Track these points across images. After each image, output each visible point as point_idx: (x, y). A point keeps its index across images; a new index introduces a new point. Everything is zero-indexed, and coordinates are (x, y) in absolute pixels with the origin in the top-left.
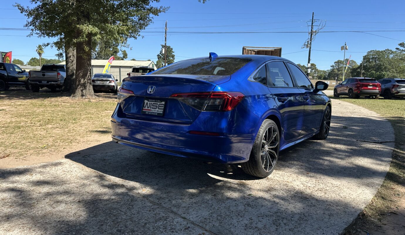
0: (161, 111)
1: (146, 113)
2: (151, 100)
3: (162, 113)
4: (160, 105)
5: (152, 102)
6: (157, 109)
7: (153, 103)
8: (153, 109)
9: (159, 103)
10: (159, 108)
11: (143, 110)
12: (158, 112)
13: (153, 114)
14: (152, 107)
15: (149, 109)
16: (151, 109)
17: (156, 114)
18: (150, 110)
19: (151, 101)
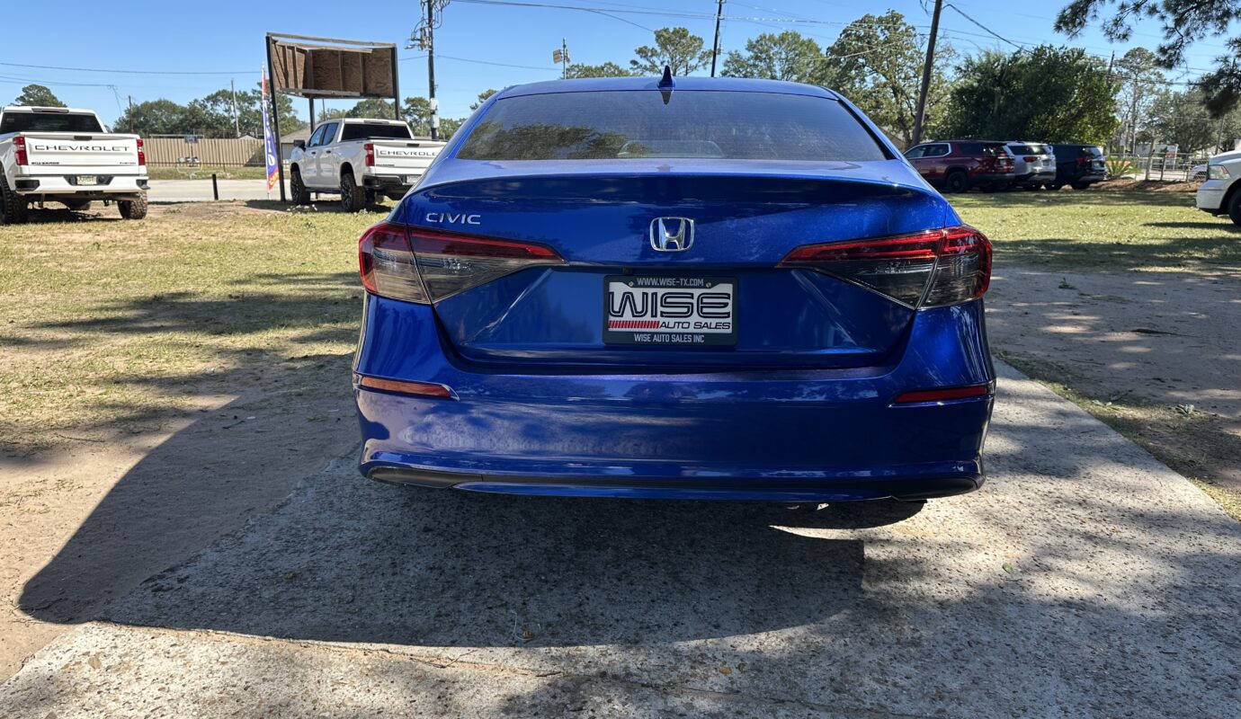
0: (722, 325)
1: (637, 338)
2: (654, 282)
3: (730, 331)
4: (705, 300)
5: (655, 287)
6: (695, 318)
7: (661, 292)
8: (672, 321)
9: (697, 292)
10: (705, 310)
11: (611, 329)
12: (705, 330)
13: (677, 339)
14: (660, 309)
15: (648, 318)
16: (659, 318)
17: (699, 339)
18: (656, 324)
19: (651, 286)
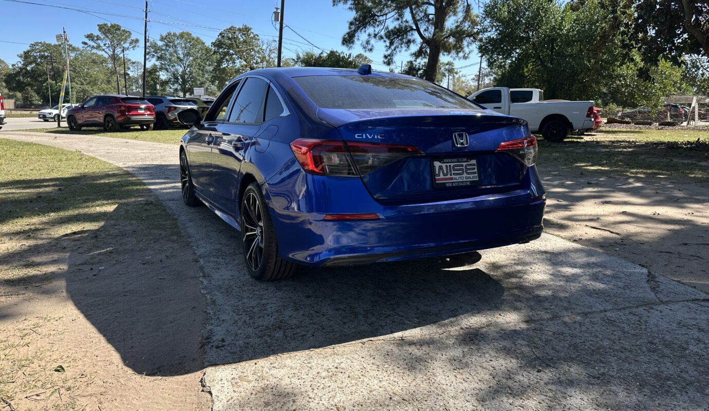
0: (475, 177)
1: (447, 185)
3: (477, 179)
4: (468, 167)
5: (450, 162)
6: (465, 175)
7: (452, 164)
8: (457, 177)
9: (464, 164)
10: (468, 171)
11: (437, 182)
12: (469, 180)
13: (461, 184)
14: (453, 172)
15: (449, 176)
16: (453, 176)
17: (468, 184)
18: (452, 179)
19: (449, 162)
